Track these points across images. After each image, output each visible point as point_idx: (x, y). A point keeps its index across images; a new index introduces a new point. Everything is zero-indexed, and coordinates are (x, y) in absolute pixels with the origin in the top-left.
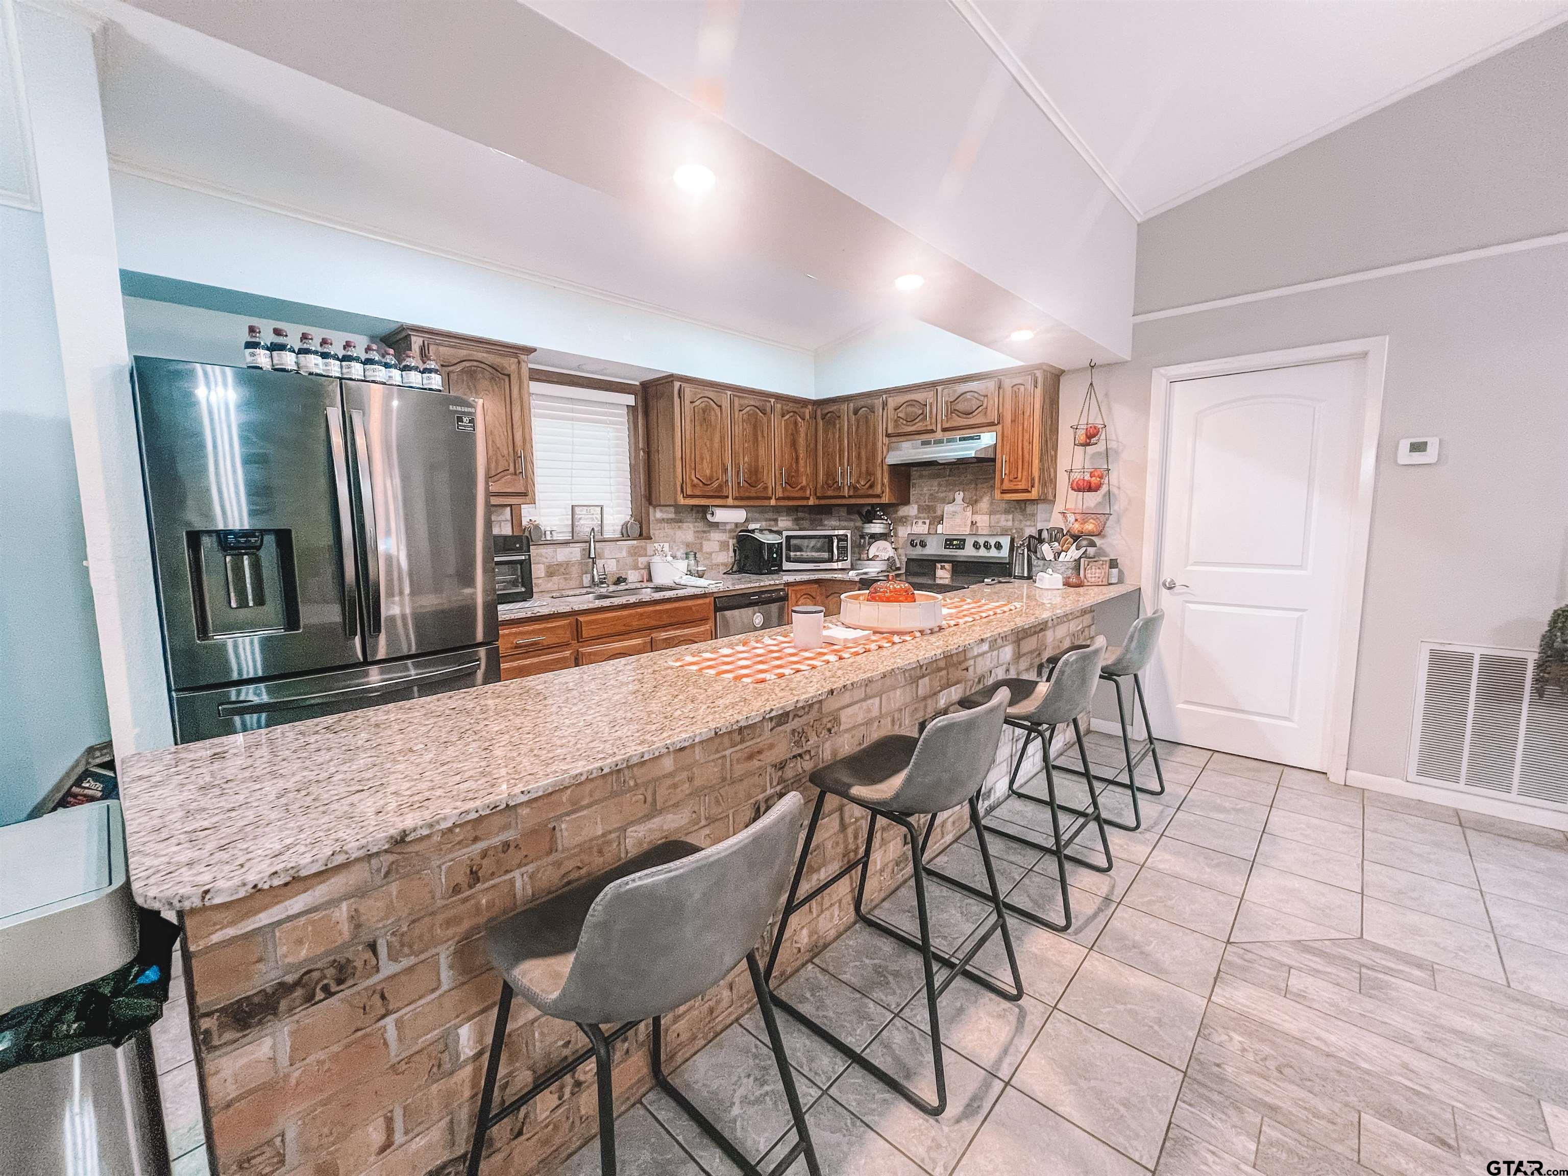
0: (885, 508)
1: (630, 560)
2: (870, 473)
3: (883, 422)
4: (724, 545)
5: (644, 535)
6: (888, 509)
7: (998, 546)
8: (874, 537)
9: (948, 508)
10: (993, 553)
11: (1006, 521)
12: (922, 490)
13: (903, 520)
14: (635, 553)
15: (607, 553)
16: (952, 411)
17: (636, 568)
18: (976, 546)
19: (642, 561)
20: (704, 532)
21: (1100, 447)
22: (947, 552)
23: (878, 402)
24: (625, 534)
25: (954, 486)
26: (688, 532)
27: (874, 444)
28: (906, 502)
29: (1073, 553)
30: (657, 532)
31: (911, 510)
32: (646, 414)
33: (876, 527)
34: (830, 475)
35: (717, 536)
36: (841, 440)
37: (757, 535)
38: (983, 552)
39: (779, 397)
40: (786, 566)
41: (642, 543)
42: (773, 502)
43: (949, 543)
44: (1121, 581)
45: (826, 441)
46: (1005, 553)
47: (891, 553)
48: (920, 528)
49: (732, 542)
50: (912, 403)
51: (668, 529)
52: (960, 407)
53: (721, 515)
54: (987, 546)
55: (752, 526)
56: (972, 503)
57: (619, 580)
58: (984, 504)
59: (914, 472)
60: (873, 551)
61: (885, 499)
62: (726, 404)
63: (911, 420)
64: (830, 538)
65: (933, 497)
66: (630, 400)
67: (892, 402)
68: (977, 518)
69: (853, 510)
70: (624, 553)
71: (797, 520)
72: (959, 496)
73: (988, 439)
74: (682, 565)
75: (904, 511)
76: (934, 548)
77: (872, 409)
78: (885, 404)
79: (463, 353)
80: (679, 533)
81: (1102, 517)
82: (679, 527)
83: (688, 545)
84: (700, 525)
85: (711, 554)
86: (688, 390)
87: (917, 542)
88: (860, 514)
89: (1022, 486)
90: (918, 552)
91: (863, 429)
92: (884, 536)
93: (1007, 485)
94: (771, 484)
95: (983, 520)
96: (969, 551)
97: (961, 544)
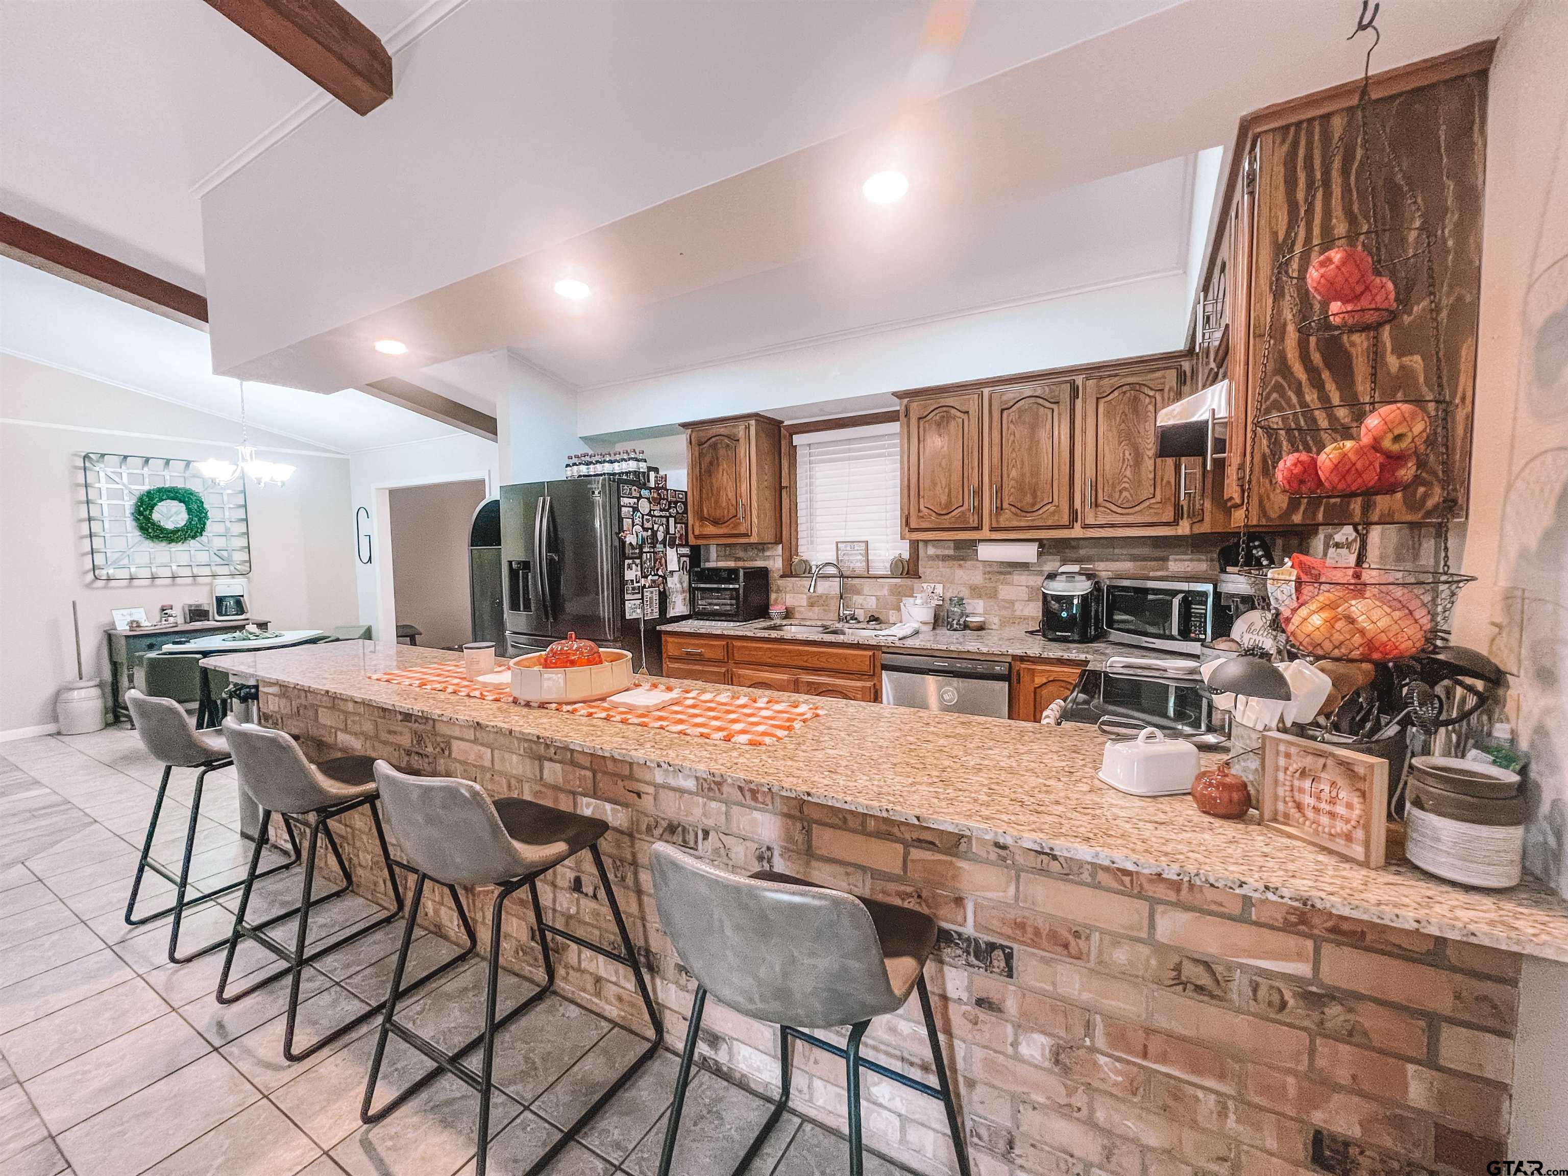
1: (892, 600)
5: (911, 573)
15: (866, 590)
20: (1001, 573)
24: (894, 571)
30: (928, 571)
41: (908, 582)
51: (943, 568)
70: (885, 592)
80: (959, 573)
82: (960, 566)
85: (1012, 603)
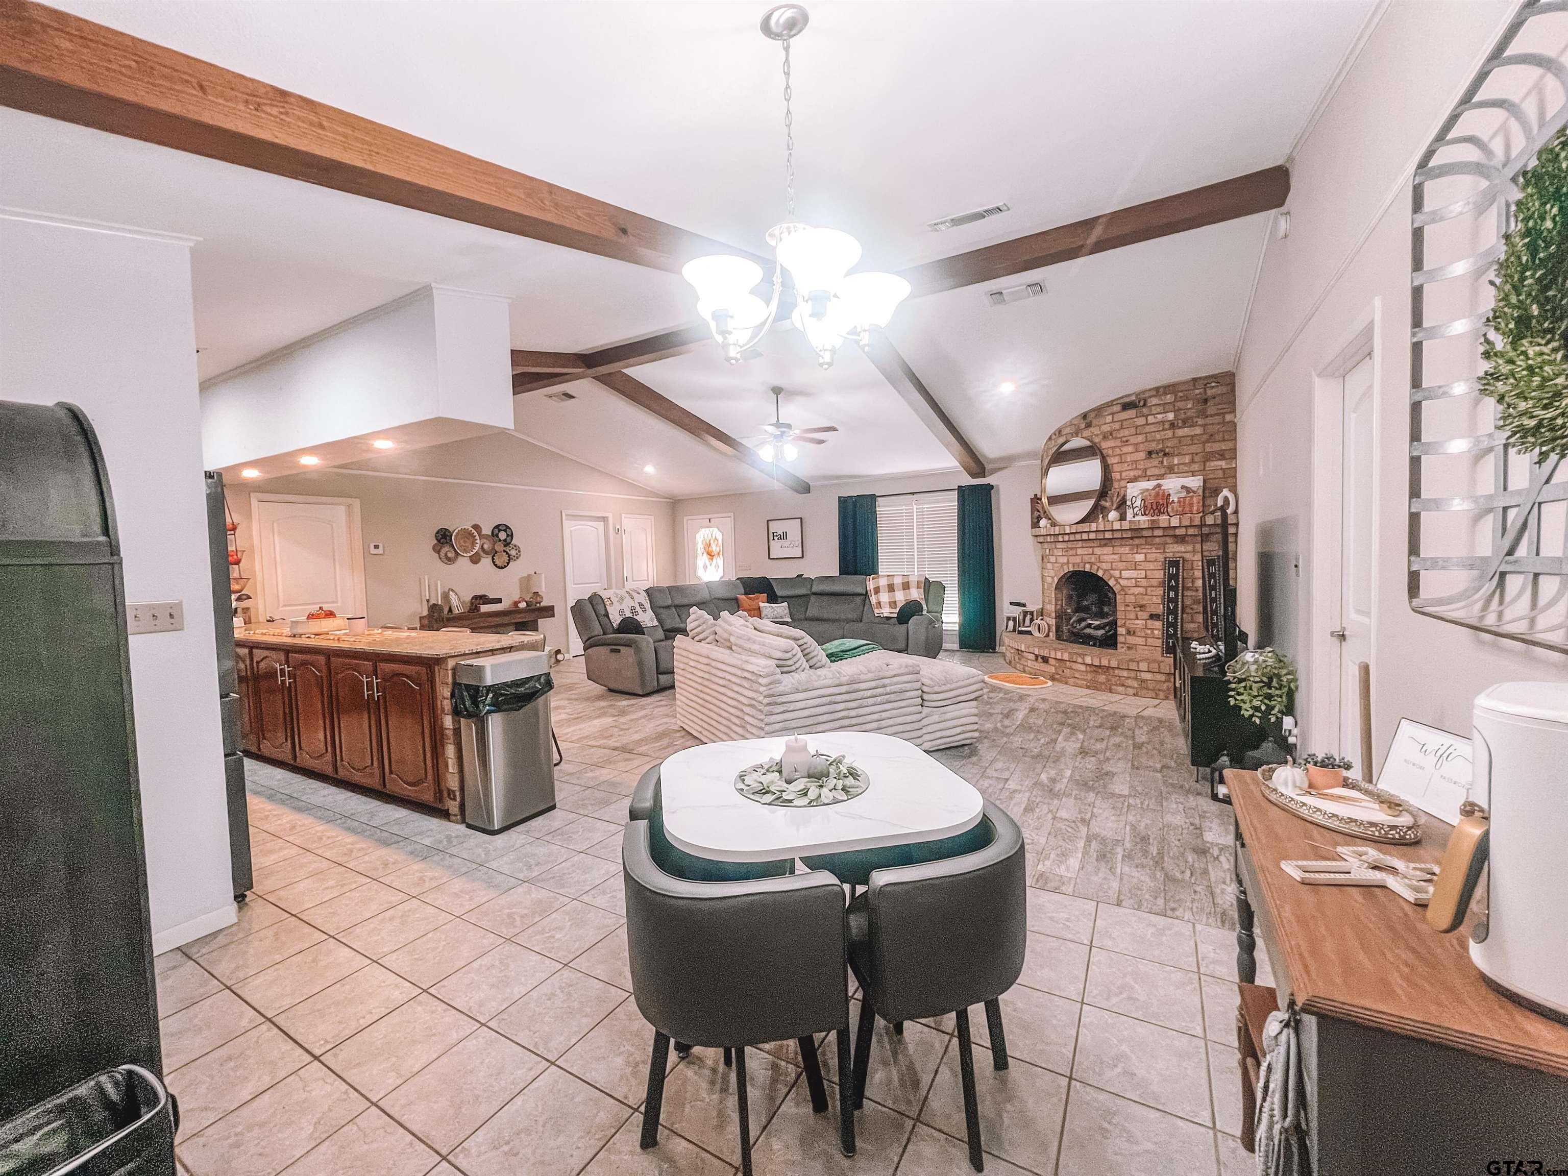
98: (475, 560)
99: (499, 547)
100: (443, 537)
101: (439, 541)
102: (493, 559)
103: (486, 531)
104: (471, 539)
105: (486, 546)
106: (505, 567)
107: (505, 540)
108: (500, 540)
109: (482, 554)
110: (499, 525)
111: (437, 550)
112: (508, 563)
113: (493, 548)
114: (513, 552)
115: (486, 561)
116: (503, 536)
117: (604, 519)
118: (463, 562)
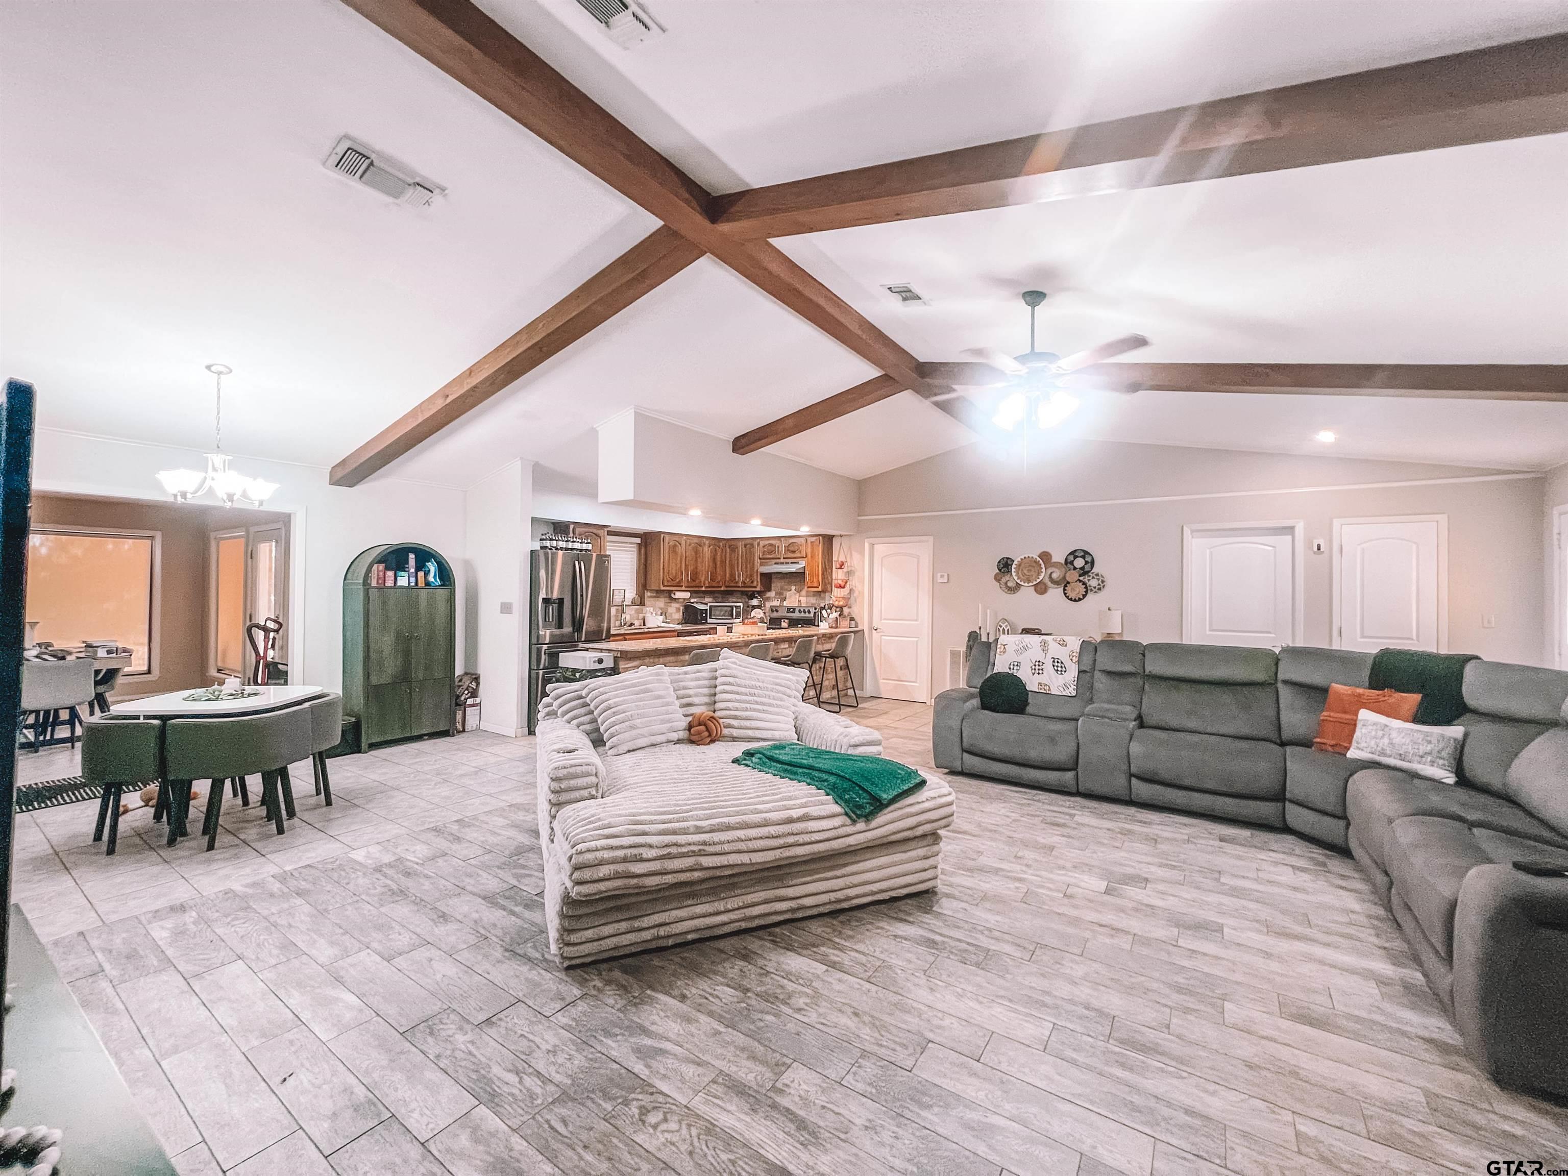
0: (759, 593)
1: (636, 615)
2: (751, 576)
3: (758, 553)
4: (678, 609)
5: (642, 603)
6: (760, 593)
7: (809, 612)
8: (754, 607)
9: (788, 594)
10: (807, 615)
11: (813, 600)
12: (776, 585)
13: (768, 599)
14: (638, 612)
15: (626, 611)
16: (788, 550)
17: (638, 619)
18: (800, 611)
19: (641, 616)
20: (670, 603)
21: (845, 570)
22: (789, 615)
23: (756, 544)
24: (633, 603)
25: (790, 583)
26: (661, 602)
27: (753, 564)
28: (770, 590)
29: (835, 615)
30: (648, 602)
31: (772, 594)
32: (646, 547)
33: (755, 602)
34: (732, 575)
35: (675, 605)
36: (738, 560)
37: (695, 605)
38: (803, 614)
39: (707, 538)
40: (709, 621)
41: (641, 607)
42: (703, 589)
43: (789, 610)
44: (856, 627)
45: (730, 558)
46: (812, 615)
47: (762, 615)
48: (776, 603)
49: (681, 608)
50: (771, 545)
51: (653, 601)
52: (791, 549)
53: (678, 595)
54: (805, 612)
55: (692, 601)
56: (799, 591)
57: (632, 624)
58: (804, 593)
59: (773, 577)
60: (753, 614)
61: (758, 589)
62: (683, 543)
63: (770, 553)
64: (732, 607)
65: (782, 588)
66: (638, 540)
67: (762, 543)
68: (801, 598)
69: (743, 593)
71: (714, 598)
72: (793, 588)
73: (802, 564)
74: (661, 618)
75: (768, 594)
76: (782, 613)
77: (752, 545)
78: (758, 544)
79: (587, 530)
80: (658, 603)
81: (847, 599)
82: (658, 600)
83: (661, 609)
84: (667, 600)
85: (672, 612)
86: (667, 537)
87: (774, 609)
88: (747, 595)
89: (815, 585)
90: (775, 615)
91: (748, 555)
92: (759, 607)
93: (809, 584)
94: (703, 579)
95: (803, 599)
96: (796, 615)
97: (794, 611)
98: (1041, 589)
99: (1073, 576)
100: (1005, 565)
101: (1000, 570)
102: (1064, 590)
103: (1059, 557)
104: (1037, 568)
105: (1054, 576)
106: (1080, 599)
107: (1082, 568)
108: (1075, 568)
109: (1049, 584)
110: (1076, 551)
111: (997, 579)
112: (1084, 596)
113: (1064, 578)
114: (1093, 583)
115: (1055, 593)
116: (1079, 563)
117: (1290, 530)
118: (1027, 591)
